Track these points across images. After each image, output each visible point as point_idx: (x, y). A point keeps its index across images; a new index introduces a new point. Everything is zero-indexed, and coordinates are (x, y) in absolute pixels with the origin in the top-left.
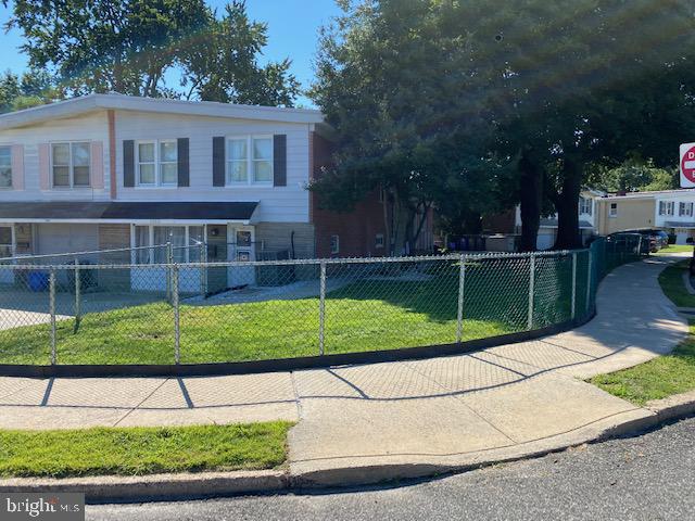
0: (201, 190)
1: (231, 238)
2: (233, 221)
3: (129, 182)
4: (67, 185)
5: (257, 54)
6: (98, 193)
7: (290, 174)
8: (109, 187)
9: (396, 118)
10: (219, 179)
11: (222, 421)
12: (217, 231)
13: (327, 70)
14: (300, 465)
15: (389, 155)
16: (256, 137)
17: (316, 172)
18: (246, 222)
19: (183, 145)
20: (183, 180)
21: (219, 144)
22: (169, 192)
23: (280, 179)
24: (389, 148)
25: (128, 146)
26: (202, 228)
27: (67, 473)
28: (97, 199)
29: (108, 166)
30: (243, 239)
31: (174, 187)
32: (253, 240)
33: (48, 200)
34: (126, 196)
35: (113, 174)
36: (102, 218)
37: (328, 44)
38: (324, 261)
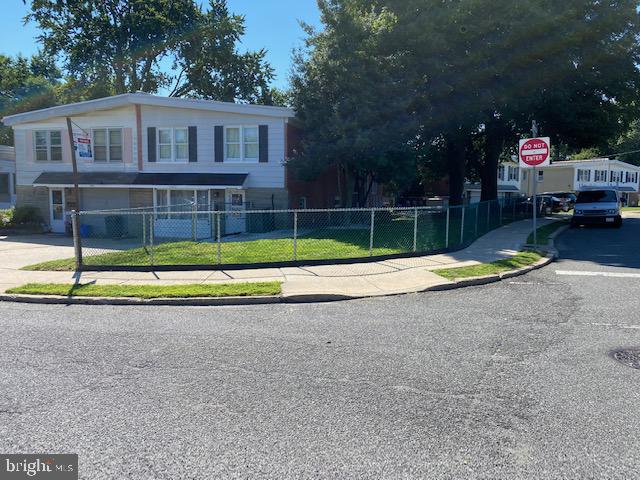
0: (206, 164)
1: (228, 198)
2: (229, 187)
3: (152, 158)
4: (105, 160)
5: (236, 42)
6: (129, 166)
7: (270, 153)
8: (136, 162)
9: (344, 117)
10: (219, 157)
11: (250, 281)
12: (218, 194)
13: (297, 82)
14: (287, 293)
15: (339, 142)
16: (246, 126)
17: (289, 154)
18: (239, 187)
19: (192, 132)
20: (193, 157)
21: (219, 131)
22: (183, 165)
23: (264, 157)
24: (340, 137)
25: (152, 132)
26: (207, 191)
27: (189, 296)
28: (128, 171)
29: (136, 146)
30: (237, 200)
31: (185, 161)
32: (244, 200)
33: (90, 171)
34: (149, 168)
35: (140, 152)
36: (133, 184)
37: (298, 60)
38: (296, 211)
